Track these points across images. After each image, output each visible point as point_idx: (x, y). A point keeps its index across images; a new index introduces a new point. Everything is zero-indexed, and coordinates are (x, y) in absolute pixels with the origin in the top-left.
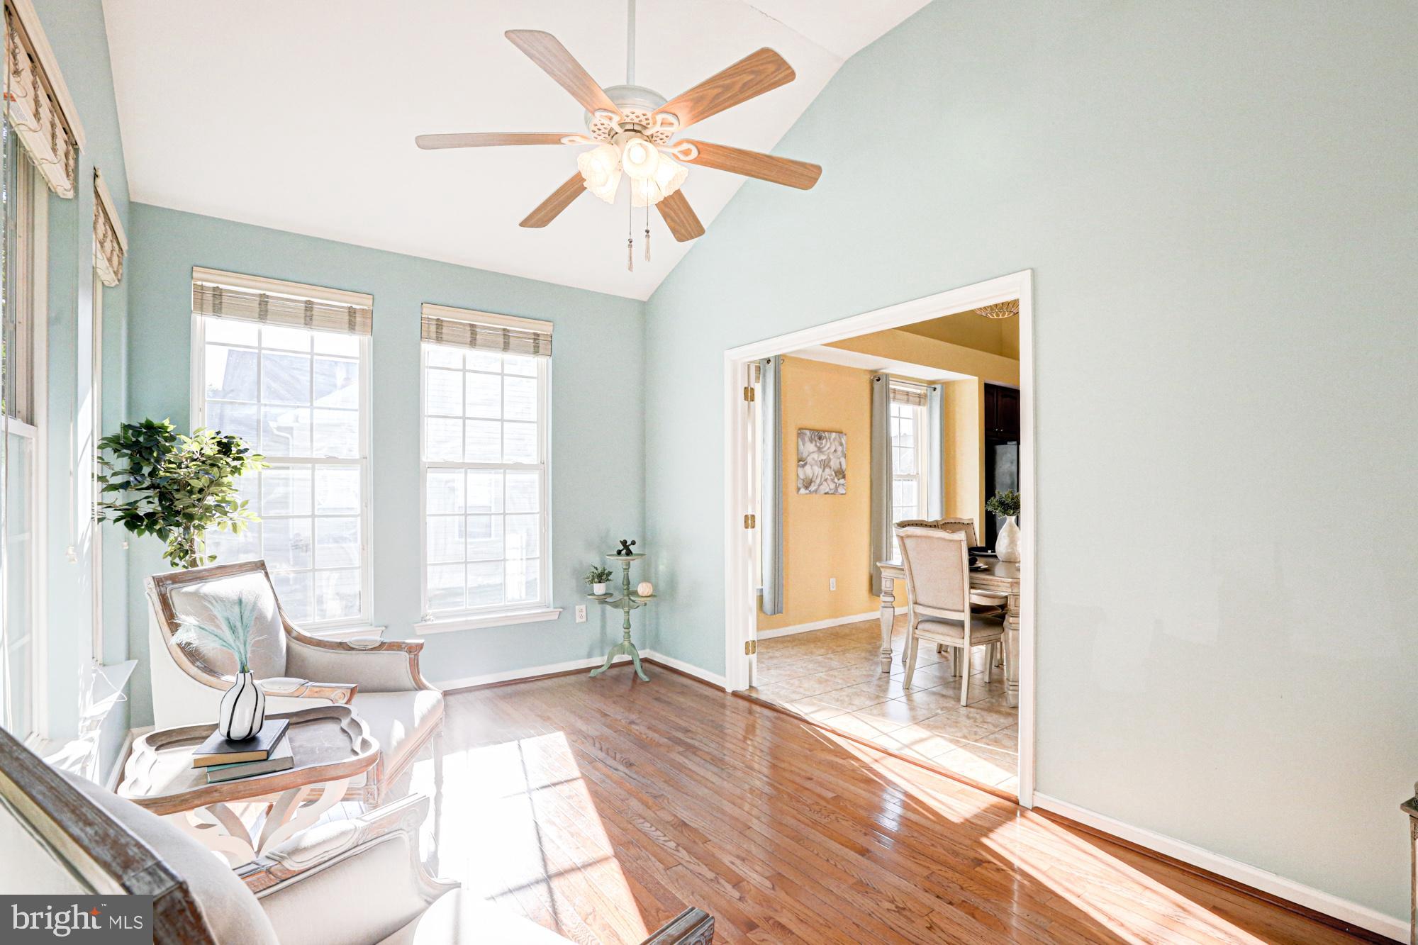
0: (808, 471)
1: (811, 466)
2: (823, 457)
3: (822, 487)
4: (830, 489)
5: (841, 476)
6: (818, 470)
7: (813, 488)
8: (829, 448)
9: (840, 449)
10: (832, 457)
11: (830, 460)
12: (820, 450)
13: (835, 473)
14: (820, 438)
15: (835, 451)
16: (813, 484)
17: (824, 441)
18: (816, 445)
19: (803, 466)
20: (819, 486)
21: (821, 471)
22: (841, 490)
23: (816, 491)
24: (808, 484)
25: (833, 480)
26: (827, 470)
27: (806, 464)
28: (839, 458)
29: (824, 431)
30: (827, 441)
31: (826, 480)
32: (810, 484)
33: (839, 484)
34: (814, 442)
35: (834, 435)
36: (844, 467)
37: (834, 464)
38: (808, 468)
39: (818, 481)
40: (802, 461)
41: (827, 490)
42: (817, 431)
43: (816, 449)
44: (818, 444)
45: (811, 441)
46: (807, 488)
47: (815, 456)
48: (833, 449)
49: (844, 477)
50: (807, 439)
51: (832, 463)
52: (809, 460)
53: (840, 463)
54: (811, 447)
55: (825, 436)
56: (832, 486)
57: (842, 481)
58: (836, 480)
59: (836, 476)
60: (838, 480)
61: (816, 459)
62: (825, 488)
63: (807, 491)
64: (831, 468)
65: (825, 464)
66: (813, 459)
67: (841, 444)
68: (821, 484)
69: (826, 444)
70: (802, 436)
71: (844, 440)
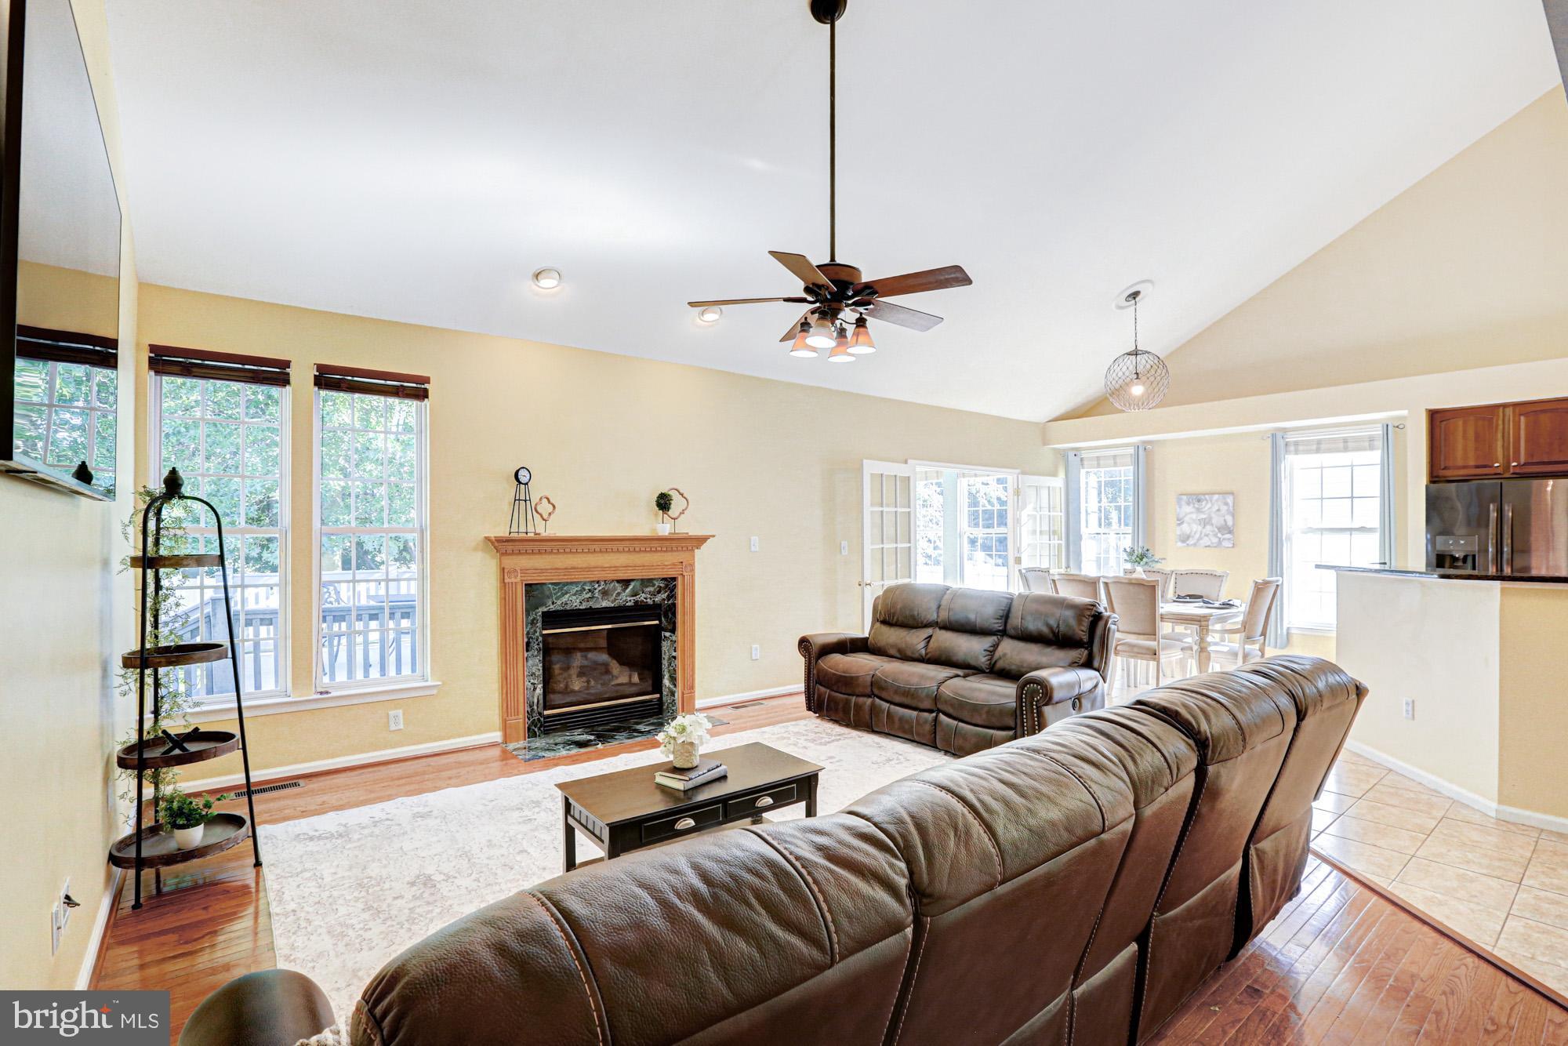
0: (1185, 527)
1: (1189, 524)
2: (1204, 516)
3: (1201, 542)
4: (1212, 543)
5: (1226, 532)
6: (1196, 527)
7: (1191, 542)
8: (1210, 508)
9: (1224, 508)
10: (1213, 515)
11: (1210, 518)
12: (1199, 510)
13: (1219, 529)
14: (1199, 501)
15: (1218, 510)
16: (1191, 539)
17: (1204, 503)
18: (1194, 507)
19: (1179, 525)
20: (1198, 540)
21: (1200, 528)
22: (1226, 544)
23: (1195, 545)
24: (1185, 538)
25: (1216, 535)
26: (1208, 527)
27: (1182, 523)
28: (1224, 516)
29: (1204, 494)
30: (1207, 502)
31: (1207, 535)
32: (1188, 537)
33: (1224, 539)
34: (1191, 504)
35: (1216, 497)
36: (1230, 523)
37: (1217, 520)
38: (1185, 525)
39: (1197, 536)
40: (1180, 521)
41: (1209, 543)
42: (1194, 494)
43: (1193, 510)
44: (1196, 506)
45: (1188, 504)
46: (1183, 541)
47: (1194, 516)
48: (1215, 508)
49: (1230, 532)
50: (1183, 503)
51: (1214, 521)
52: (1187, 519)
53: (1225, 520)
54: (1188, 509)
55: (1206, 499)
56: (1215, 540)
57: (1228, 536)
58: (1219, 535)
59: (1219, 531)
60: (1222, 535)
61: (1194, 518)
62: (1206, 541)
63: (1185, 545)
64: (1212, 525)
65: (1205, 523)
66: (1191, 518)
67: (1226, 504)
68: (1200, 539)
69: (1206, 506)
70: (1179, 501)
71: (1230, 500)
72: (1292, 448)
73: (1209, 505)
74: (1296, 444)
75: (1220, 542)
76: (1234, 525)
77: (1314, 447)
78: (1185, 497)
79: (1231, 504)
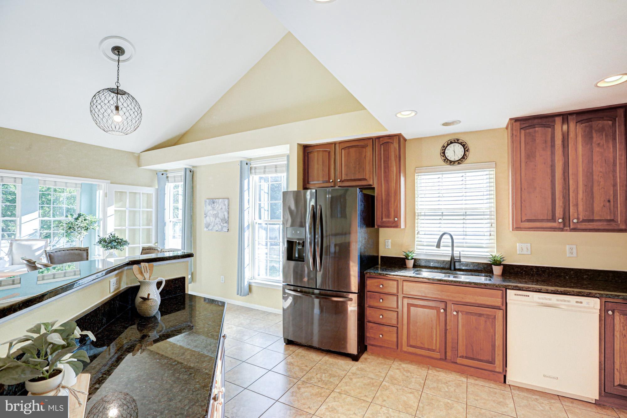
1: (209, 217)
2: (215, 212)
3: (214, 228)
4: (219, 229)
5: (224, 222)
6: (212, 219)
7: (210, 228)
8: (218, 207)
9: (224, 207)
10: (219, 212)
11: (218, 213)
12: (213, 208)
13: (221, 220)
14: (213, 203)
15: (221, 209)
16: (210, 226)
17: (216, 204)
18: (212, 207)
20: (213, 227)
21: (214, 219)
22: (225, 229)
23: (211, 230)
25: (220, 224)
26: (217, 219)
28: (224, 212)
29: (216, 199)
30: (217, 204)
31: (217, 224)
32: (209, 225)
33: (224, 226)
34: (210, 205)
35: (221, 200)
36: (226, 217)
38: (208, 218)
39: (213, 224)
40: (206, 215)
42: (212, 199)
43: (211, 208)
44: (213, 206)
46: (207, 228)
47: (211, 212)
48: (220, 207)
49: (226, 222)
50: (207, 204)
51: (220, 215)
52: (208, 214)
53: (224, 215)
54: (209, 207)
55: (216, 202)
56: (220, 227)
57: (225, 225)
58: (222, 224)
59: (222, 222)
60: (223, 224)
61: (212, 213)
62: (216, 228)
63: (208, 230)
64: (219, 218)
65: (216, 216)
66: (210, 213)
67: (225, 205)
68: (214, 226)
69: (216, 206)
70: (205, 204)
71: (226, 202)
72: (253, 171)
73: (218, 206)
74: (255, 168)
75: (222, 228)
76: (228, 217)
77: (263, 170)
78: (208, 201)
79: (227, 205)
